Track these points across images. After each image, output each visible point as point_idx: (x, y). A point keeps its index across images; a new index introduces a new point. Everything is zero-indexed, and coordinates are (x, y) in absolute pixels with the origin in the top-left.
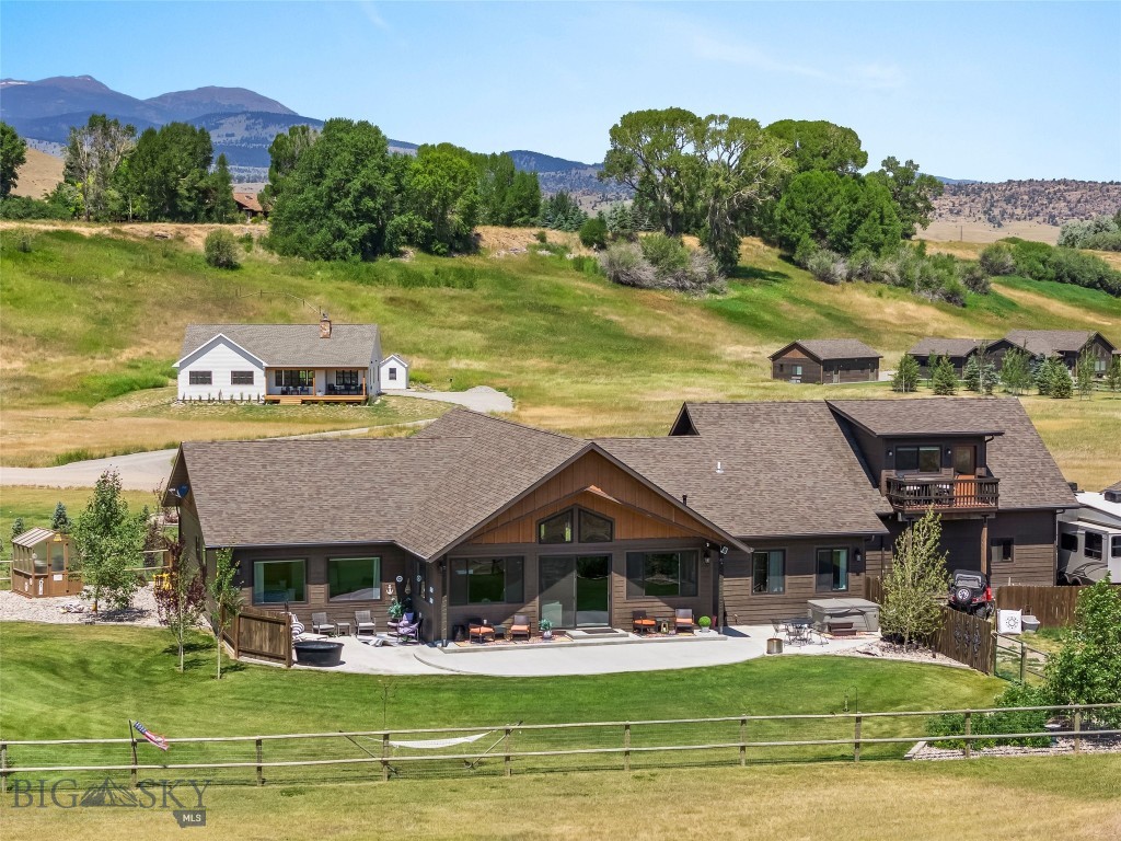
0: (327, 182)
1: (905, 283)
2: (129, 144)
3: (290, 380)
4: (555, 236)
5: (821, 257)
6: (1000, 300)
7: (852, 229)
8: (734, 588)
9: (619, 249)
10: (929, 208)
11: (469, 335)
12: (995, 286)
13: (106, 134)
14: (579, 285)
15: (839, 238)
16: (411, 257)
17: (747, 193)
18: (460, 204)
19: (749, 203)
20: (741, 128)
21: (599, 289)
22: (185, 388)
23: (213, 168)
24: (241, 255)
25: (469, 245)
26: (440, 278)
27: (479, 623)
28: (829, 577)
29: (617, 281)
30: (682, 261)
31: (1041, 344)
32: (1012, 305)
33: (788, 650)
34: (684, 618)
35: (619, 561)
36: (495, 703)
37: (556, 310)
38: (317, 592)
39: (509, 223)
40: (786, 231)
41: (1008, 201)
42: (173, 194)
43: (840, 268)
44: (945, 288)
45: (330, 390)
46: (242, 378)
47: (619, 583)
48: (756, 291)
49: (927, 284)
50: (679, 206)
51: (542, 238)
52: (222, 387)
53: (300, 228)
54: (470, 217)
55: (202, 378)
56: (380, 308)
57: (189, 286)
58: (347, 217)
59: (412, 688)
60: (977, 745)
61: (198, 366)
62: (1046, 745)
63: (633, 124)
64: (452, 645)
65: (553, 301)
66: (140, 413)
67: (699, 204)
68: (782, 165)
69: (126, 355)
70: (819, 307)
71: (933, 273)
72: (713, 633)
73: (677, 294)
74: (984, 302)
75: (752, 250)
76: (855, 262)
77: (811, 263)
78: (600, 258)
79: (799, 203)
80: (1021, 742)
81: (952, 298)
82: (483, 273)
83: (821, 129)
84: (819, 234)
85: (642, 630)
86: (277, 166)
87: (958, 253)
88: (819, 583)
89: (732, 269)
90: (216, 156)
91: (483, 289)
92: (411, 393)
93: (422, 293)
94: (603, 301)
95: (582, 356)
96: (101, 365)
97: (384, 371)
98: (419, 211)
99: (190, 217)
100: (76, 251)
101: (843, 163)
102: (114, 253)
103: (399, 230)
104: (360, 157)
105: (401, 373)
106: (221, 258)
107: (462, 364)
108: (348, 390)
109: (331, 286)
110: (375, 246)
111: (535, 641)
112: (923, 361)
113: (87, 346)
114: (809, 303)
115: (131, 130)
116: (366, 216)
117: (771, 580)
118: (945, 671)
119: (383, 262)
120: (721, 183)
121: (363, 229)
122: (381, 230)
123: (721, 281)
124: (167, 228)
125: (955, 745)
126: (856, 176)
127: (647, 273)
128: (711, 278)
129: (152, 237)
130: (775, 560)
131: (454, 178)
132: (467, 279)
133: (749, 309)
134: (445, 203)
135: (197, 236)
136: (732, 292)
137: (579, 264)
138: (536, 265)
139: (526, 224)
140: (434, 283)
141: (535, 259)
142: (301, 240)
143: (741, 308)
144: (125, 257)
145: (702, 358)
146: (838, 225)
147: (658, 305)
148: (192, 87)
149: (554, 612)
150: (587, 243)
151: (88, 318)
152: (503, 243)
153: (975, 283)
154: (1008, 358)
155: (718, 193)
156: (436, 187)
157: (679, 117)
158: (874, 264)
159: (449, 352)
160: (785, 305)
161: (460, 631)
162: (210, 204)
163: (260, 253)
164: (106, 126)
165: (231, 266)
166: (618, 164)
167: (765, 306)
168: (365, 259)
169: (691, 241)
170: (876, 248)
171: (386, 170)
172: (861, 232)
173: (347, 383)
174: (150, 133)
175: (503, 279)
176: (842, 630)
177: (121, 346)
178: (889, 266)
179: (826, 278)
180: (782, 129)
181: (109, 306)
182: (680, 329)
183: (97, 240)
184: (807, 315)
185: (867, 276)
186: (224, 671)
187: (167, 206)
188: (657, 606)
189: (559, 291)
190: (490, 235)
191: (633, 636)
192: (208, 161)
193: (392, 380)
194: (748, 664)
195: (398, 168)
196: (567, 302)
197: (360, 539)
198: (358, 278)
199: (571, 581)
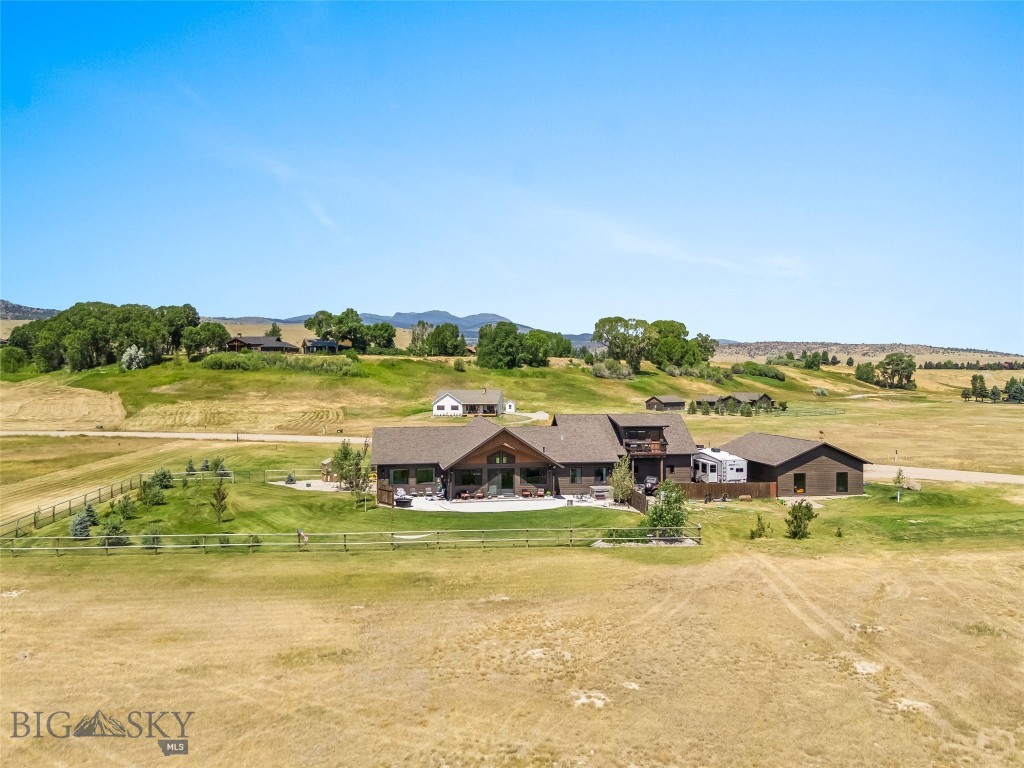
0: (496, 343)
1: (702, 377)
2: (430, 330)
3: (471, 409)
4: (575, 361)
5: (671, 368)
6: (737, 382)
7: (682, 358)
8: (564, 481)
9: (597, 365)
10: (714, 351)
11: (541, 394)
12: (736, 377)
13: (424, 327)
14: (583, 377)
15: (677, 361)
16: (525, 368)
17: (642, 345)
18: (542, 350)
19: (643, 349)
20: (641, 323)
21: (588, 378)
22: (436, 411)
23: (459, 339)
24: (466, 367)
25: (545, 363)
26: (534, 375)
27: (465, 492)
28: (600, 478)
29: (596, 376)
30: (619, 369)
31: (744, 397)
32: (741, 384)
33: (575, 504)
34: (541, 491)
35: (517, 471)
36: (454, 522)
37: (573, 386)
38: (412, 481)
39: (561, 356)
40: (659, 359)
41: (756, 349)
42: (446, 347)
43: (677, 371)
44: (716, 378)
45: (485, 412)
46: (455, 408)
47: (517, 479)
48: (646, 379)
49: (709, 377)
50: (618, 350)
51: (571, 361)
52: (448, 411)
53: (487, 358)
54: (546, 354)
55: (441, 408)
56: (512, 385)
57: (448, 377)
58: (503, 354)
59: (430, 516)
60: (619, 542)
61: (440, 404)
62: (647, 542)
63: (603, 323)
64: (454, 501)
65: (572, 383)
66: (420, 420)
67: (626, 350)
68: (655, 335)
69: (422, 400)
70: (668, 385)
71: (712, 373)
72: (551, 498)
73: (617, 380)
74: (731, 383)
75: (645, 365)
76: (683, 369)
77: (667, 369)
78: (590, 367)
79: (663, 349)
80: (638, 541)
81: (718, 381)
82: (549, 373)
83: (672, 323)
84: (670, 360)
85: (526, 496)
86: (481, 337)
87: (721, 366)
88: (595, 480)
89: (637, 371)
90: (460, 334)
91: (549, 378)
92: (517, 414)
93: (527, 380)
94: (590, 382)
95: (579, 401)
96: (413, 404)
97: (507, 407)
98: (528, 352)
99: (452, 355)
100: (411, 366)
101: (680, 335)
102: (423, 367)
103: (521, 359)
104: (507, 334)
105: (513, 407)
106: (459, 368)
107: (535, 404)
108: (491, 412)
109: (496, 377)
110: (512, 364)
111: (485, 499)
112: (699, 403)
113: (409, 398)
114: (665, 383)
115: (432, 326)
116: (509, 354)
117: (578, 479)
118: (629, 514)
119: (515, 369)
120: (633, 342)
121: (508, 358)
122: (515, 359)
123: (633, 376)
124: (442, 358)
125: (611, 541)
126: (684, 340)
127: (607, 373)
128: (629, 375)
129: (437, 361)
130: (578, 471)
131: (540, 341)
132: (543, 375)
133: (643, 385)
134: (537, 349)
135: (452, 361)
136: (637, 379)
137: (583, 370)
138: (568, 370)
139: (567, 357)
140: (532, 377)
141: (568, 368)
142: (487, 362)
143: (639, 385)
144: (427, 368)
145: (622, 402)
146: (677, 356)
147: (610, 384)
148: (477, 313)
149: (494, 489)
150: (587, 363)
151: (412, 388)
152: (557, 363)
153: (727, 376)
154: (731, 401)
155: (632, 346)
156: (534, 344)
157: (619, 320)
158: (690, 369)
159: (533, 400)
160: (656, 384)
161: (458, 496)
162: (458, 350)
163: (473, 366)
164: (423, 325)
165: (462, 371)
166: (598, 337)
167: (648, 384)
168: (509, 368)
169: (623, 362)
170: (691, 364)
171: (516, 339)
172: (686, 359)
173: (490, 409)
174: (438, 326)
175: (556, 375)
176: (600, 497)
177: (421, 397)
178: (696, 370)
179: (672, 374)
180: (657, 324)
181: (419, 384)
182: (616, 392)
183: (418, 362)
184: (663, 387)
185: (687, 374)
186: (368, 509)
187: (444, 351)
188: (531, 487)
189: (574, 379)
190: (553, 360)
191: (521, 498)
192: (458, 336)
193: (510, 409)
194: (556, 509)
195: (520, 338)
196: (577, 383)
197: (427, 462)
198: (505, 375)
199: (499, 478)
